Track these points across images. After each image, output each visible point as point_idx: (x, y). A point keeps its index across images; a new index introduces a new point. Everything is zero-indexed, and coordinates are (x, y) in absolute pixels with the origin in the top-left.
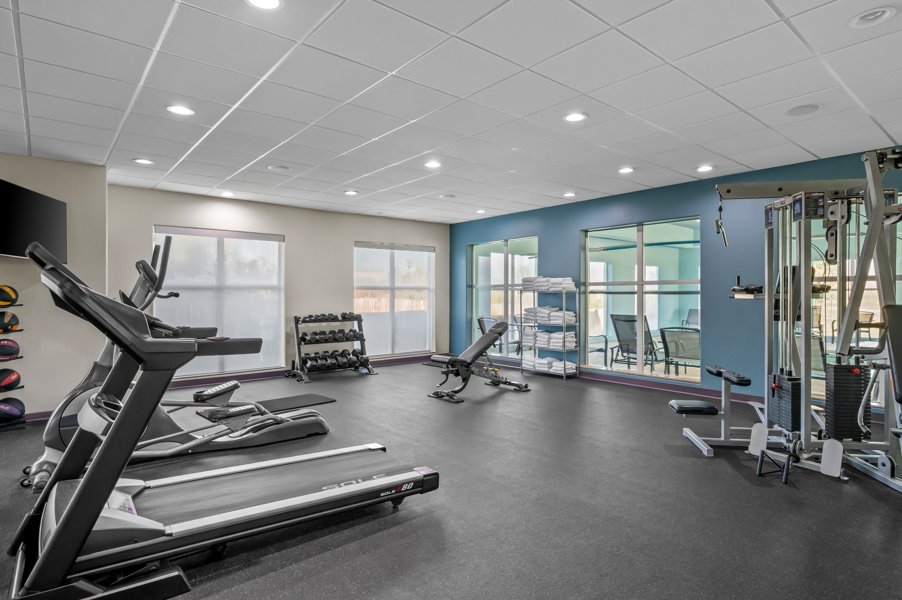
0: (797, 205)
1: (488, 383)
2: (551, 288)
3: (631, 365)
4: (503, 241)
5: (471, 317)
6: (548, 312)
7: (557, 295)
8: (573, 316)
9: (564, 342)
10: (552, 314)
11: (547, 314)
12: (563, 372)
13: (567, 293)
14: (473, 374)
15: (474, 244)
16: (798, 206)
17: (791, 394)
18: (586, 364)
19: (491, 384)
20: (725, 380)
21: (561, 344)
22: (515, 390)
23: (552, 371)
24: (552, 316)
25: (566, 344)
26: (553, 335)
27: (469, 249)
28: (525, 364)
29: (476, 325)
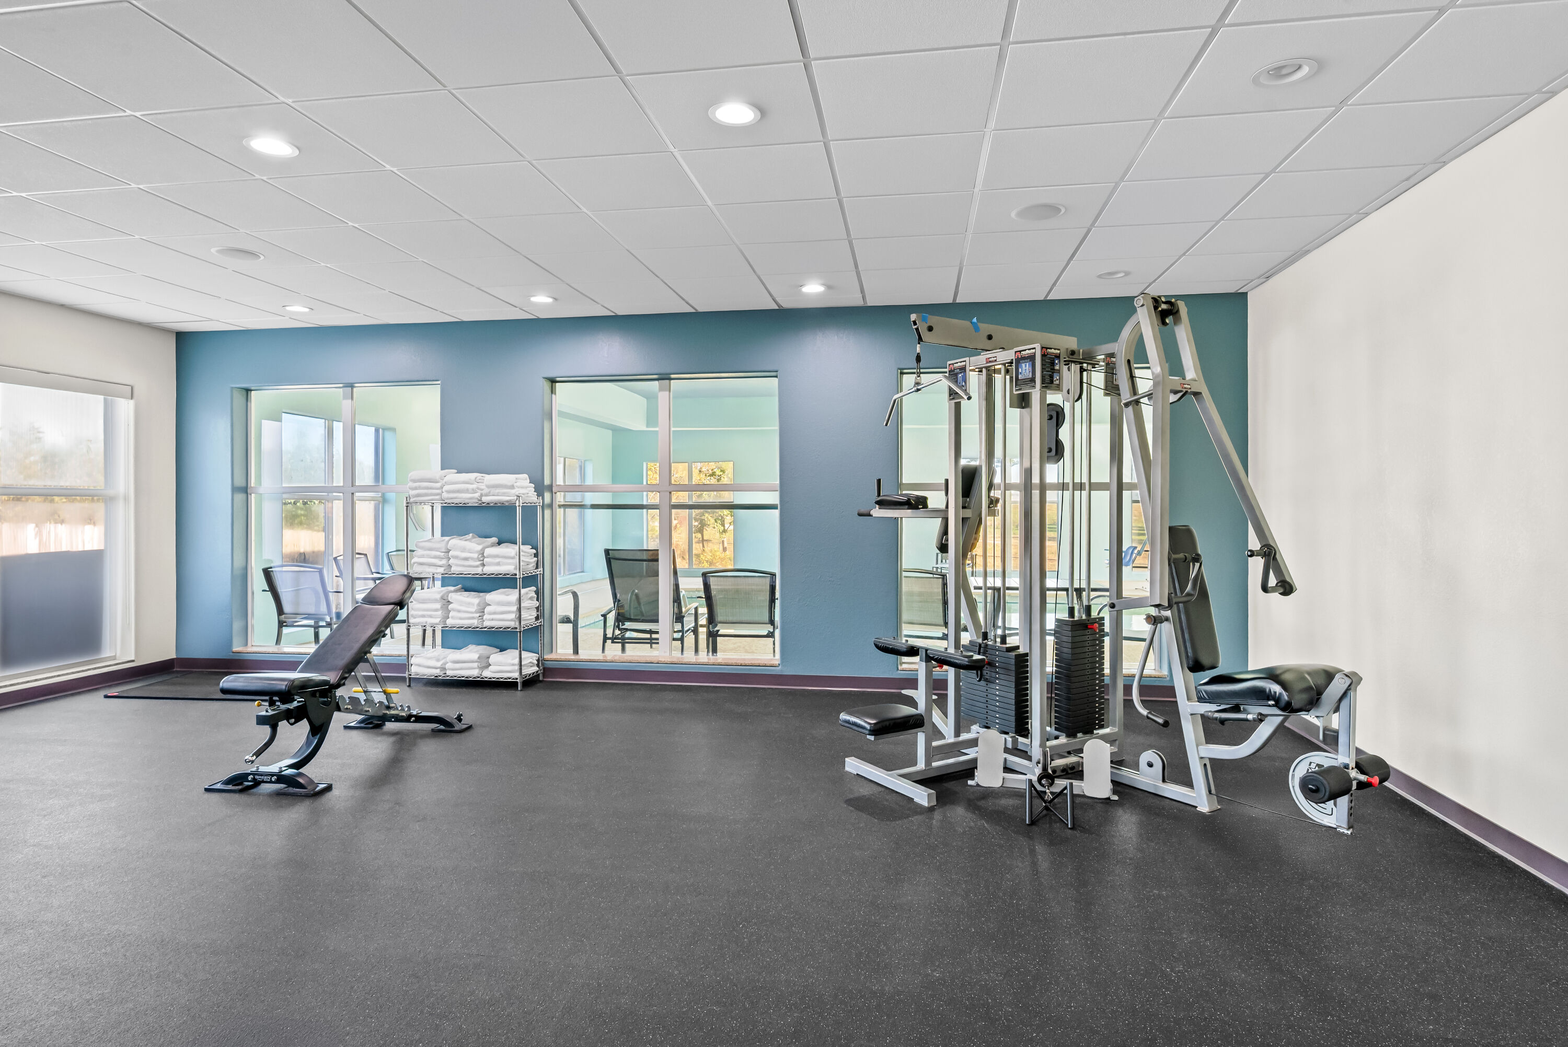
0: (1023, 365)
1: (352, 724)
2: (486, 495)
3: (627, 645)
4: (341, 385)
5: (244, 564)
6: (479, 548)
7: (505, 510)
8: (531, 555)
9: (519, 610)
10: (488, 551)
11: (477, 552)
12: (516, 675)
13: (524, 508)
14: (339, 709)
15: (253, 388)
16: (1026, 367)
17: (1013, 674)
18: (552, 652)
19: (362, 725)
20: (926, 662)
21: (513, 616)
22: (435, 732)
23: (488, 674)
24: (489, 556)
25: (522, 613)
26: (491, 597)
27: (239, 398)
28: (416, 665)
29: (258, 582)
